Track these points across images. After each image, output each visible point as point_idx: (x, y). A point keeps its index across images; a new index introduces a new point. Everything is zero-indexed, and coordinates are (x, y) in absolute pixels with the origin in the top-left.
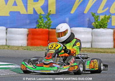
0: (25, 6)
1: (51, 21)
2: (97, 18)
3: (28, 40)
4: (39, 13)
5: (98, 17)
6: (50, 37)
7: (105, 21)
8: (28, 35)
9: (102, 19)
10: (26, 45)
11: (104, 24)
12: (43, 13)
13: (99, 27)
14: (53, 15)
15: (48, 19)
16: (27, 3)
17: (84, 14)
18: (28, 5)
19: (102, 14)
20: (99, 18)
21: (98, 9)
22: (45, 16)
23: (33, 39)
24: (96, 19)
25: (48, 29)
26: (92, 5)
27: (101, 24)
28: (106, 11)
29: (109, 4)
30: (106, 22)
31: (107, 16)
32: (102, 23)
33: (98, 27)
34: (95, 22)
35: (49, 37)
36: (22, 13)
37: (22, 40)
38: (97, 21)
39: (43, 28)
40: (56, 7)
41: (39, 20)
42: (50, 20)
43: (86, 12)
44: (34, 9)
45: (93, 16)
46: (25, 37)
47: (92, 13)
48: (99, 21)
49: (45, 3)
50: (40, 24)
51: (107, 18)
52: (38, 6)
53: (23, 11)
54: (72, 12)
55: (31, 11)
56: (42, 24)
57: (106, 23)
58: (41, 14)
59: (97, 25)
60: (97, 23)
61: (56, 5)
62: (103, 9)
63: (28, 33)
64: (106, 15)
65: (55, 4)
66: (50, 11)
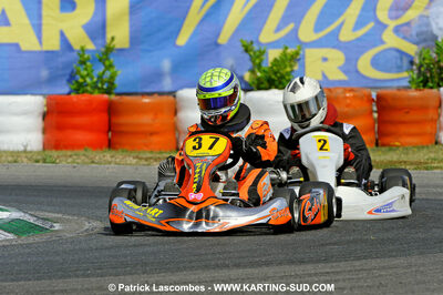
0: (33, 26)
1: (115, 69)
2: (258, 57)
3: (45, 131)
4: (77, 47)
5: (262, 53)
6: (115, 120)
7: (285, 67)
8: (45, 116)
9: (275, 60)
10: (40, 147)
11: (283, 77)
12: (90, 46)
13: (266, 84)
14: (121, 50)
15: (107, 63)
16: (40, 17)
17: (217, 45)
18: (44, 21)
19: (273, 45)
20: (264, 57)
21: (260, 30)
22: (97, 55)
23: (60, 128)
24: (257, 61)
25: (106, 96)
26: (241, 16)
27: (273, 77)
28: (287, 35)
29: (294, 14)
30: (288, 69)
31: (289, 51)
32: (275, 73)
33: (262, 86)
34: (252, 71)
35: (109, 120)
36: (24, 47)
37: (29, 130)
38: (259, 66)
39: (91, 93)
40: (131, 26)
41: (80, 68)
42: (111, 66)
43: (223, 39)
44: (62, 34)
45: (246, 51)
46: (38, 122)
47: (241, 41)
48: (264, 66)
49: (95, 14)
50: (81, 80)
51: (289, 57)
52: (75, 26)
53: (29, 43)
54: (182, 40)
55: (52, 43)
56: (88, 80)
57: (288, 74)
58: (83, 49)
59: (258, 79)
60: (259, 74)
61: (131, 20)
62: (278, 29)
63: (45, 109)
64: (286, 48)
65: (127, 18)
66: (113, 39)
